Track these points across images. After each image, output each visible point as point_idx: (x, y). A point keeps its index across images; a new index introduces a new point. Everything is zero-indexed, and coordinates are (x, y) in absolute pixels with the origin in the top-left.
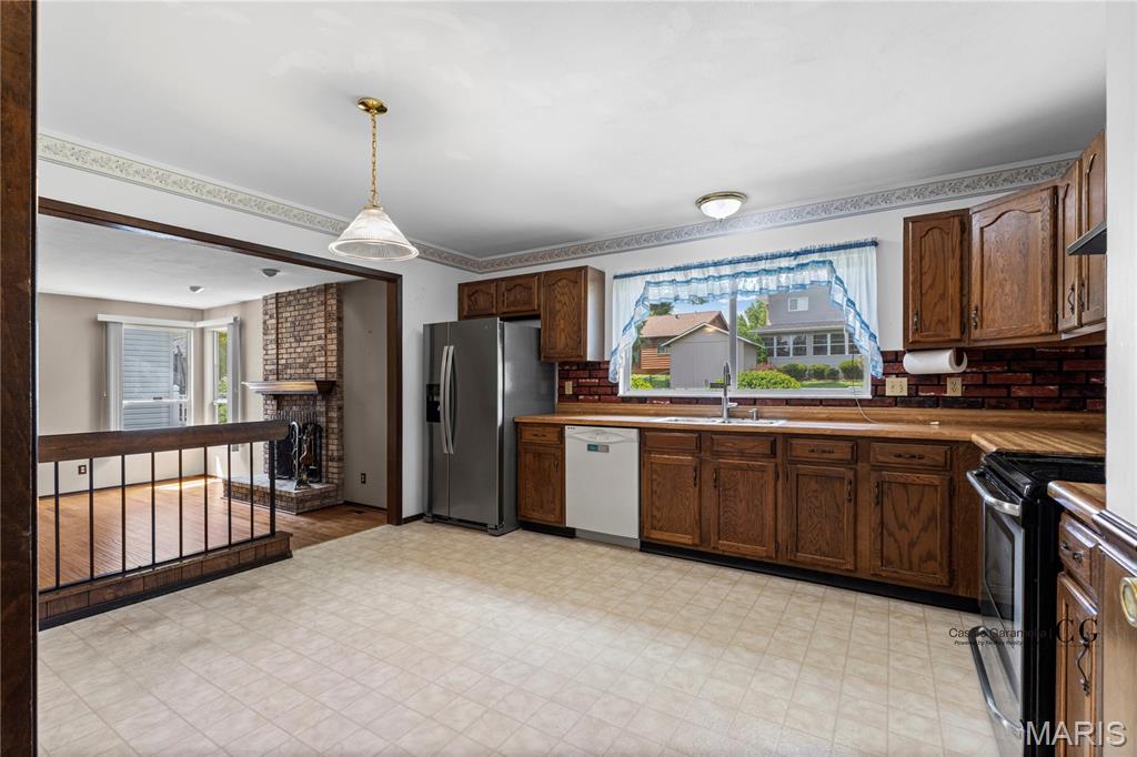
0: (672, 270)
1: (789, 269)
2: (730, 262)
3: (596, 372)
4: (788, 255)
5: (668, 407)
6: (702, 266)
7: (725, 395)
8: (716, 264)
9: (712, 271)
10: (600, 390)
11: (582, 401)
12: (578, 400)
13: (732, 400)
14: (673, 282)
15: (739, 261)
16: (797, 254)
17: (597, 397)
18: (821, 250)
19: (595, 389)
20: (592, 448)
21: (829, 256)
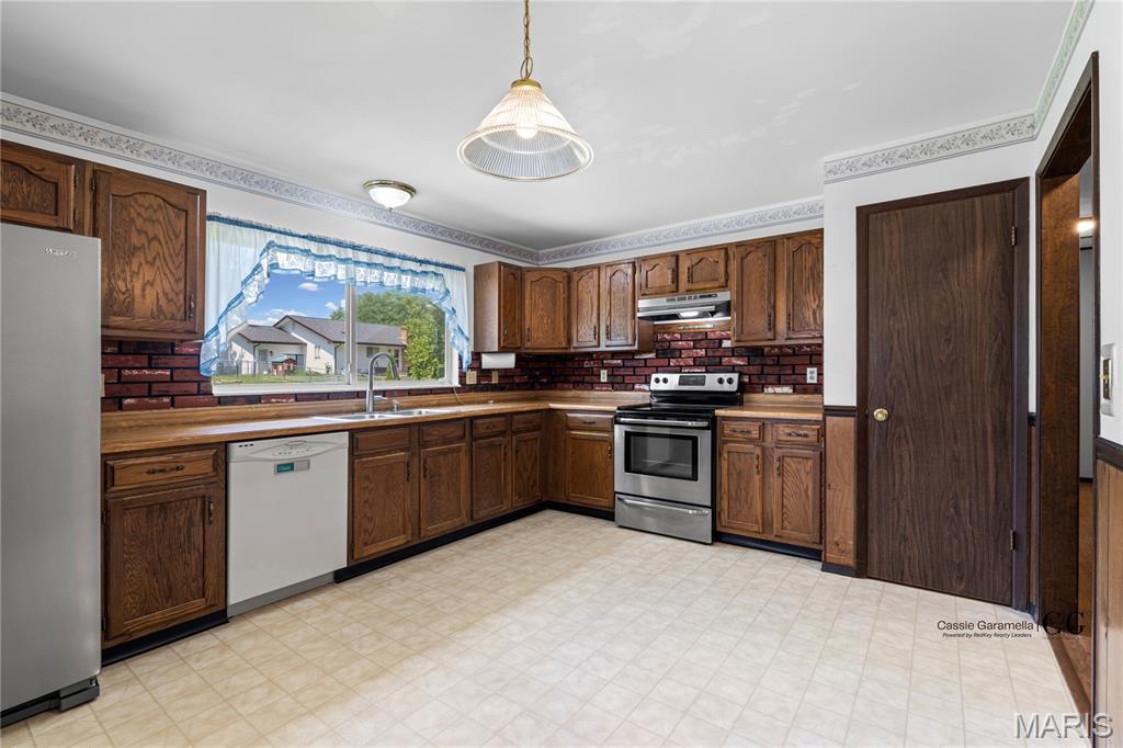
0: (304, 237)
1: (415, 273)
2: (369, 251)
3: (163, 360)
4: (415, 260)
5: (292, 405)
6: (339, 244)
7: (371, 388)
8: (354, 247)
9: (350, 253)
10: (175, 388)
11: (131, 408)
12: (121, 408)
13: (376, 392)
14: (307, 252)
15: (377, 253)
16: (421, 262)
17: (166, 400)
18: (437, 264)
19: (162, 387)
20: (285, 467)
21: (441, 270)
